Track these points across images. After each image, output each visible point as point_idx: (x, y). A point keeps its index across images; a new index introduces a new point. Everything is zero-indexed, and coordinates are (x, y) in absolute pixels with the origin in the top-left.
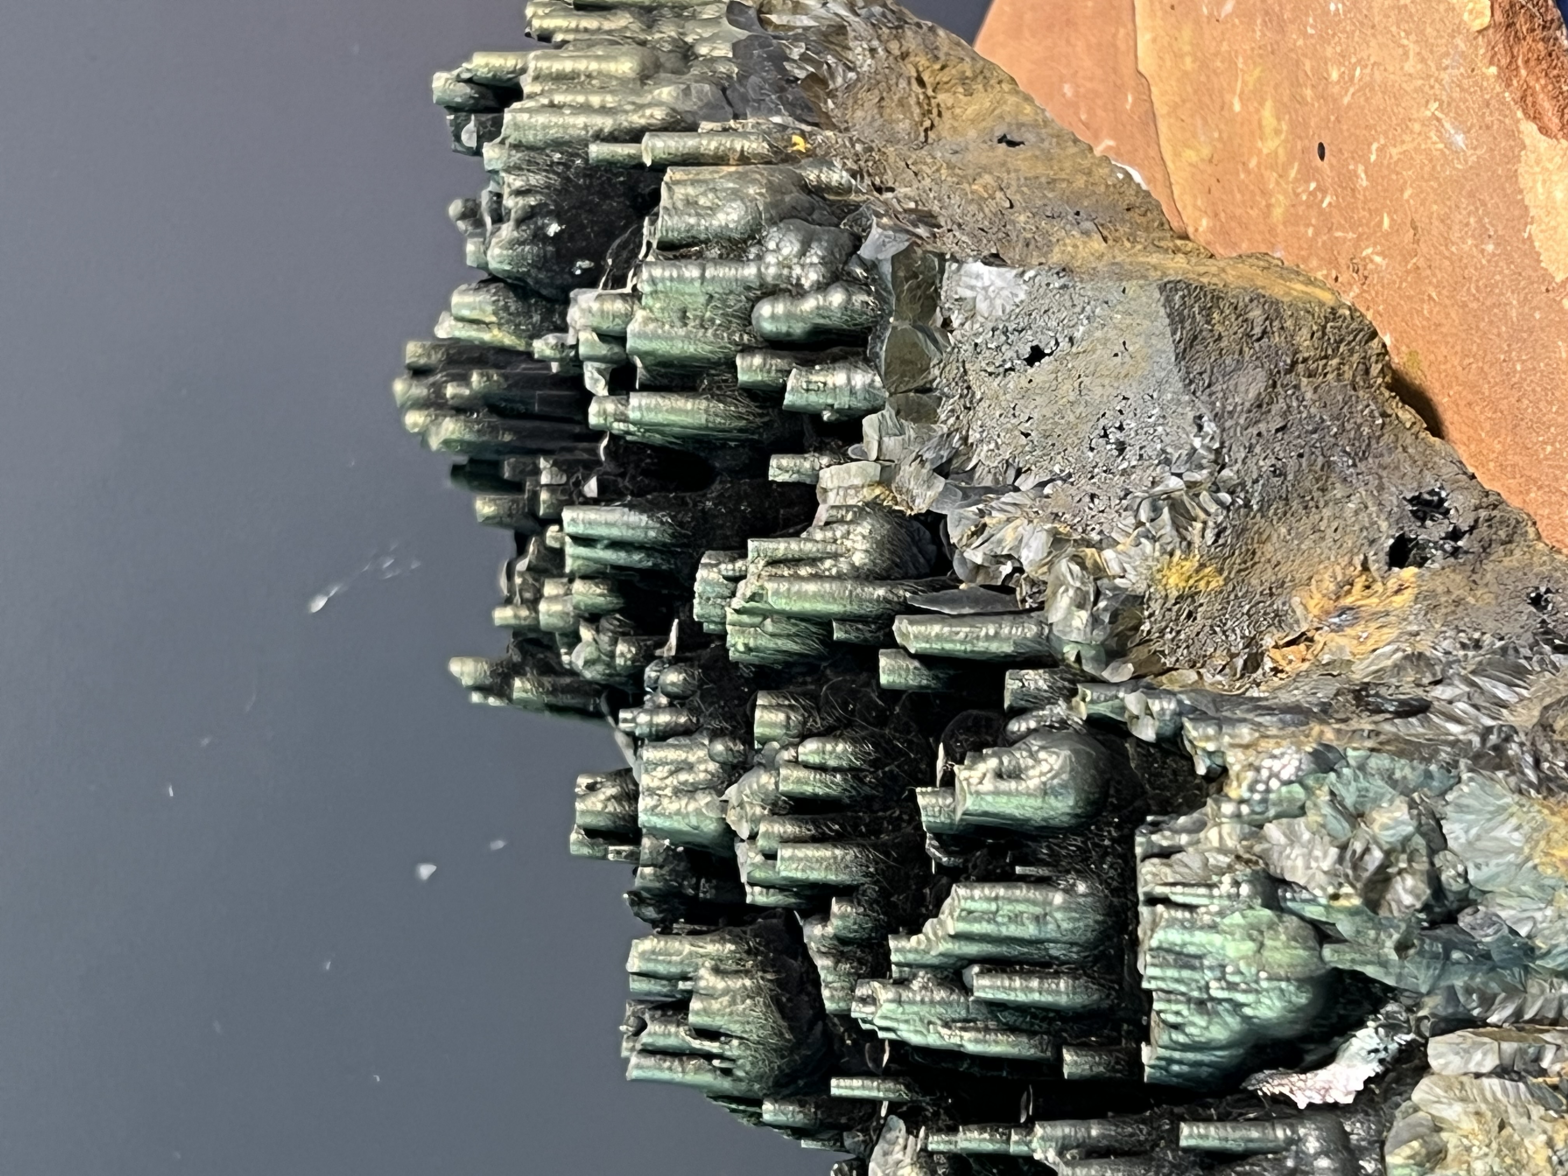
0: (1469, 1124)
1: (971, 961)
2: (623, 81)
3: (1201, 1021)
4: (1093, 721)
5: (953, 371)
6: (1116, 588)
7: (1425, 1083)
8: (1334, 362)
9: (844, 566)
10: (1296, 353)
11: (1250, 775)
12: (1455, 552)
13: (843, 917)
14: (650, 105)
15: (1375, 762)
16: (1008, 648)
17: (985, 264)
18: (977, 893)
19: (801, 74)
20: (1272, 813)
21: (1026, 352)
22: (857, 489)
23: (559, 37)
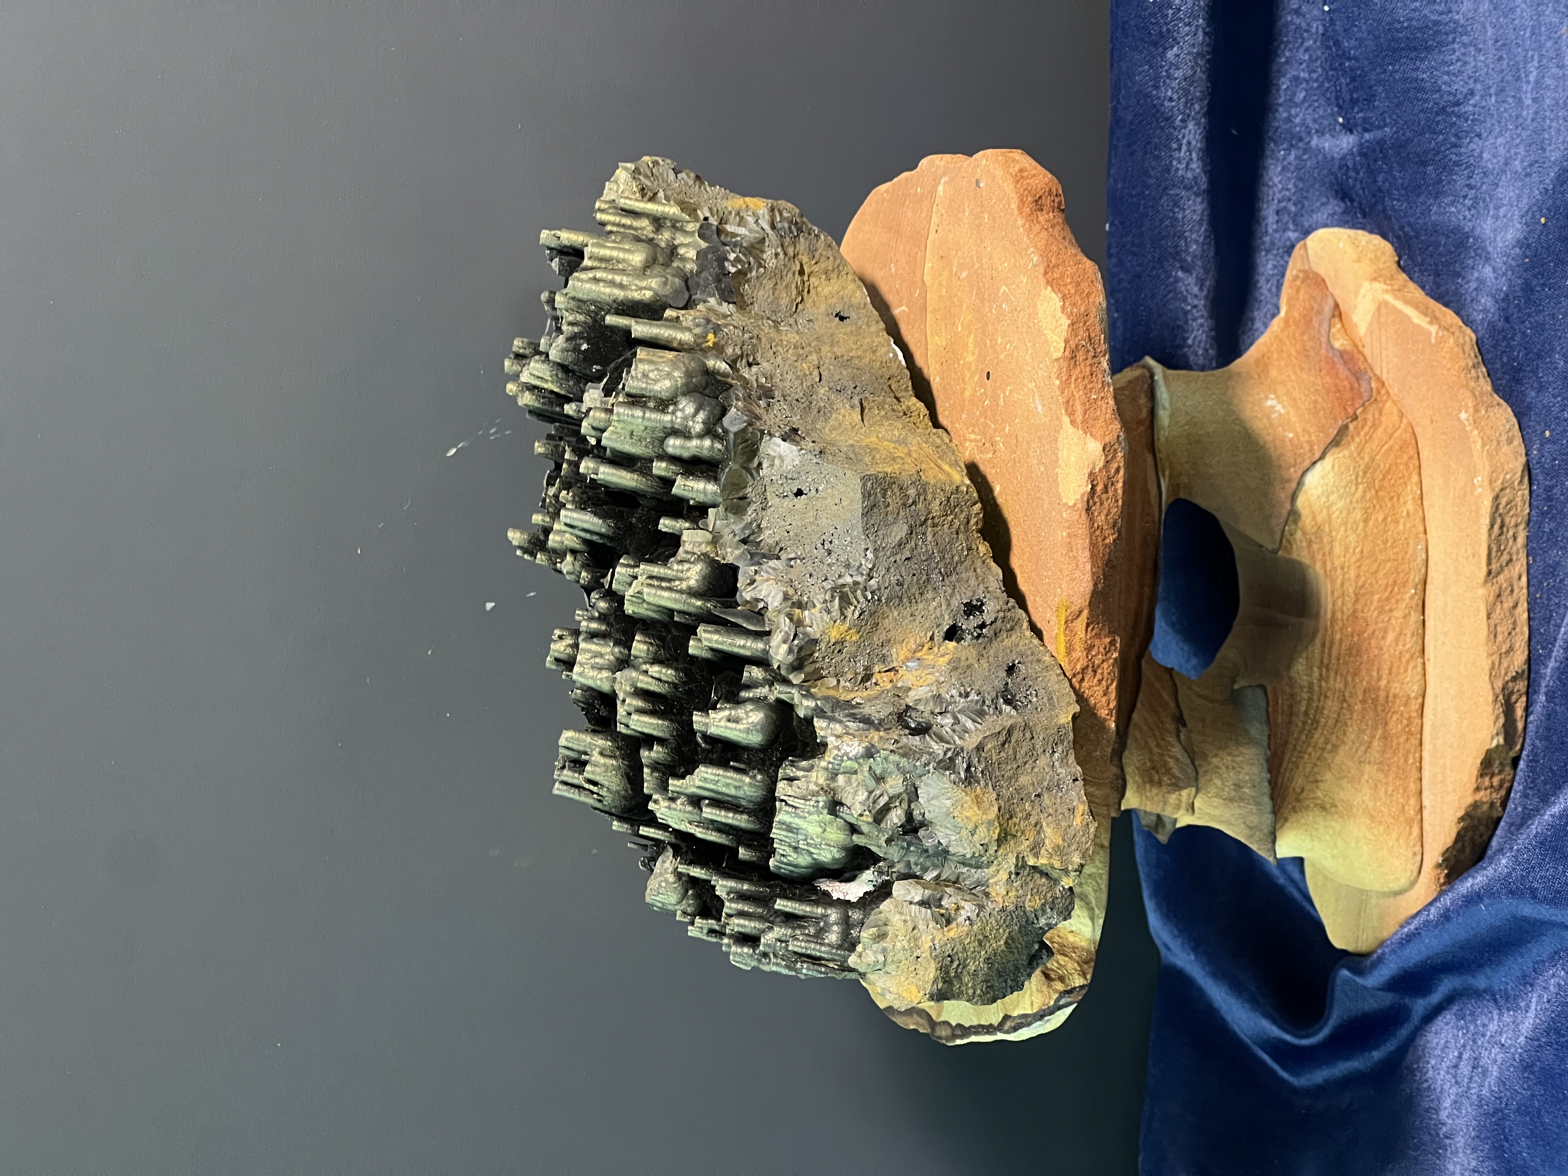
0: (900, 924)
1: (705, 798)
2: (635, 269)
3: (795, 855)
4: (779, 701)
5: (760, 489)
6: (805, 634)
7: (888, 901)
8: (950, 518)
9: (684, 586)
10: (930, 512)
11: (836, 752)
12: (979, 636)
13: (658, 752)
14: (645, 288)
15: (892, 757)
16: (748, 653)
17: (784, 440)
18: (710, 770)
19: (733, 270)
20: (842, 770)
21: (795, 490)
22: (700, 544)
23: (609, 228)
